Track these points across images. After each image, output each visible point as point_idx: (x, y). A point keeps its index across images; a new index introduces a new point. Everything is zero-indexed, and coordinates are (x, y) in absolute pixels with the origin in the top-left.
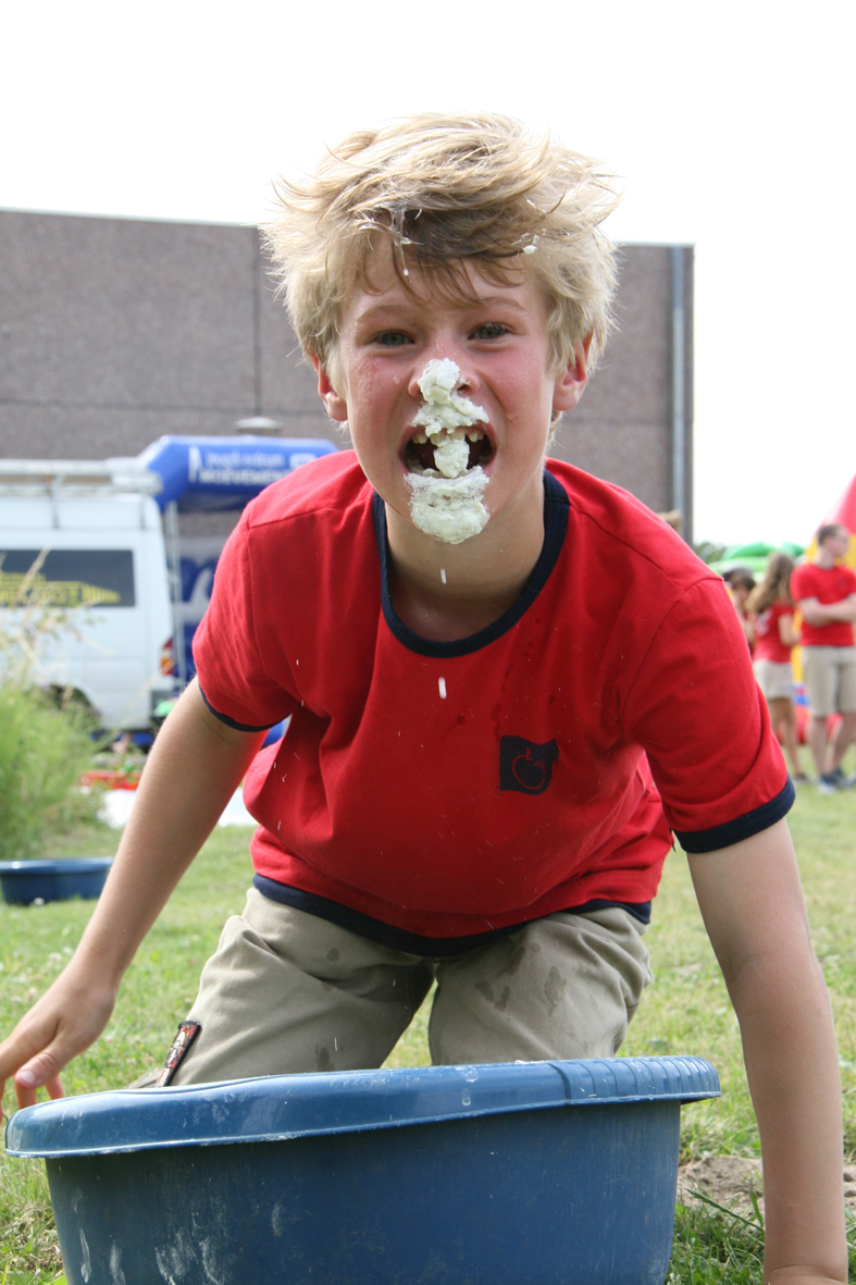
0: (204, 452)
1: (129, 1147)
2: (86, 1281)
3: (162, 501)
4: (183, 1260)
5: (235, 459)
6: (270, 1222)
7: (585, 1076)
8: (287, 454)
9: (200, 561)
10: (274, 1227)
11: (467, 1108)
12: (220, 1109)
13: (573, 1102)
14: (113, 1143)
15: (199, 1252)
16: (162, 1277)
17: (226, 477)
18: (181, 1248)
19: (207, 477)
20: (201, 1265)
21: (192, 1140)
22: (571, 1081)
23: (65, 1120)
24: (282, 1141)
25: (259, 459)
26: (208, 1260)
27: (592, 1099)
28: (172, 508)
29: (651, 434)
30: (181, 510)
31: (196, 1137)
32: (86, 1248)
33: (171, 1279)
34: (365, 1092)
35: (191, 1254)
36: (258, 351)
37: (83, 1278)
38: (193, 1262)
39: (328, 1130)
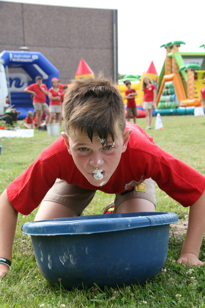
0: (13, 54)
1: (54, 235)
2: (42, 261)
3: (5, 65)
4: (66, 259)
5: (20, 56)
6: (85, 251)
7: (154, 219)
8: (31, 55)
9: (13, 78)
10: (86, 252)
11: (130, 227)
12: (74, 227)
13: (152, 225)
14: (50, 234)
15: (69, 257)
16: (61, 262)
17: (18, 60)
18: (65, 256)
19: (14, 60)
20: (70, 260)
21: (68, 234)
22: (151, 220)
23: (38, 228)
24: (89, 234)
25: (25, 56)
26: (71, 259)
27: (156, 225)
28: (7, 67)
29: (109, 51)
30: (9, 67)
31: (69, 233)
32: (42, 254)
33: (63, 262)
34: (107, 224)
35: (67, 257)
36: (24, 32)
37: (41, 261)
38: (68, 259)
39: (99, 232)
